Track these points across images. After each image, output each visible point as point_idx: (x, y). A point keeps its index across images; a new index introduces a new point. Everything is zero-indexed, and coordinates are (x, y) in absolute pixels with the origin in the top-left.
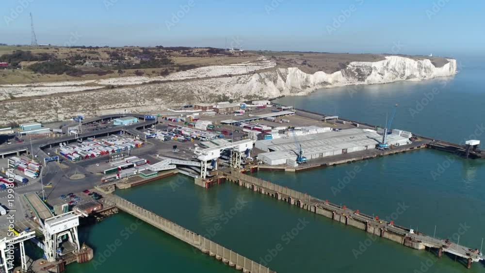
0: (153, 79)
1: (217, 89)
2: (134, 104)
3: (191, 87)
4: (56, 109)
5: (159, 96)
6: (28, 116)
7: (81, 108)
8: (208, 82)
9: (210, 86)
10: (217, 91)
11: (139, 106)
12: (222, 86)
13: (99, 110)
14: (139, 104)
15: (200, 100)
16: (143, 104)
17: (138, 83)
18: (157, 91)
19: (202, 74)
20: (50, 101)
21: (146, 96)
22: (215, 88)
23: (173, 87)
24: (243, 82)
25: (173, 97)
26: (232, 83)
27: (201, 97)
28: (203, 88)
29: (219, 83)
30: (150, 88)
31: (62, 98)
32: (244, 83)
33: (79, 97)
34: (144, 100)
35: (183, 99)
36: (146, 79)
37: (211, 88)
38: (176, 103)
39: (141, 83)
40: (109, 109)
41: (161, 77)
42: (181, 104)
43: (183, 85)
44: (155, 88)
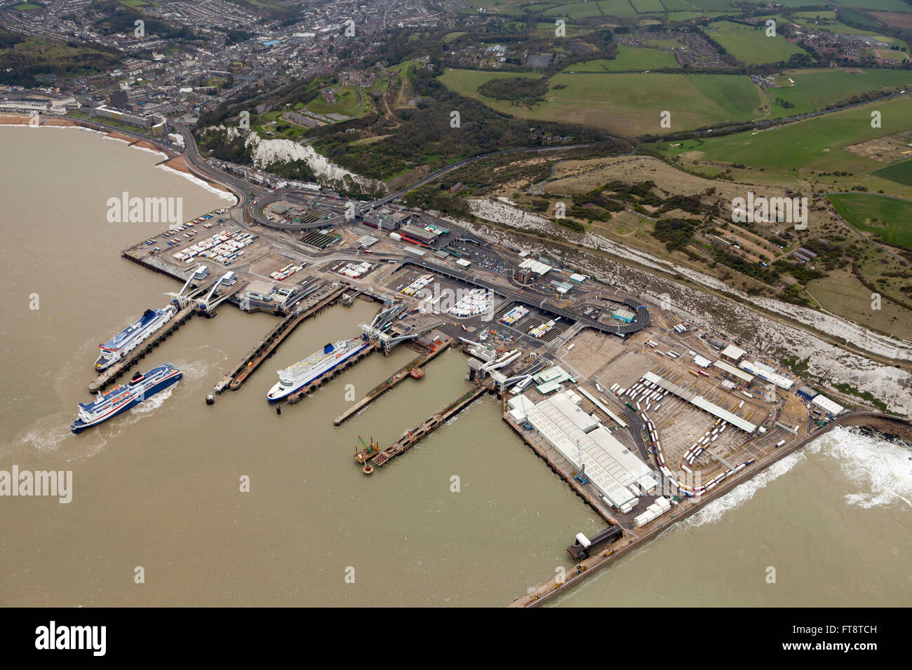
0: (732, 291)
1: (795, 347)
2: (680, 305)
3: (760, 325)
4: (615, 274)
5: (713, 312)
6: (592, 269)
7: (632, 283)
8: (791, 333)
9: (790, 338)
10: (797, 350)
11: (684, 310)
12: (809, 348)
13: (645, 292)
14: (686, 308)
15: (758, 345)
16: (690, 311)
17: (713, 286)
18: (715, 306)
19: (805, 318)
20: (614, 265)
21: (698, 304)
22: (794, 345)
23: (738, 312)
24: (848, 363)
25: (730, 322)
26: (827, 354)
27: (763, 343)
28: (778, 335)
29: (808, 342)
30: (712, 300)
31: (624, 267)
32: (850, 366)
33: (638, 273)
34: (694, 307)
35: (737, 332)
36: (725, 287)
37: (790, 342)
38: (726, 330)
39: (716, 288)
40: (655, 297)
41: (745, 294)
42: (730, 335)
43: (752, 317)
44: (717, 302)
